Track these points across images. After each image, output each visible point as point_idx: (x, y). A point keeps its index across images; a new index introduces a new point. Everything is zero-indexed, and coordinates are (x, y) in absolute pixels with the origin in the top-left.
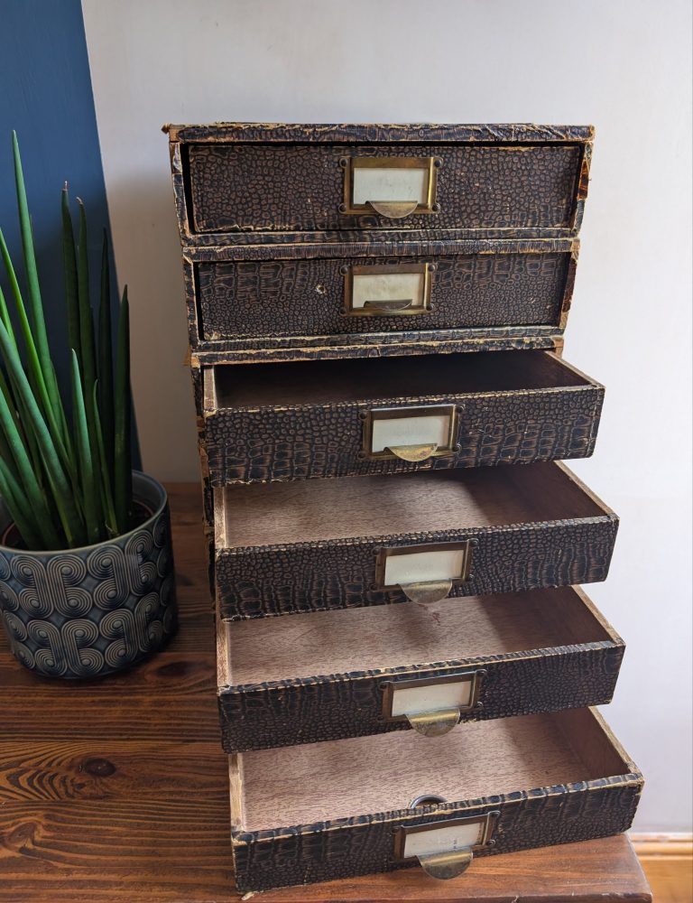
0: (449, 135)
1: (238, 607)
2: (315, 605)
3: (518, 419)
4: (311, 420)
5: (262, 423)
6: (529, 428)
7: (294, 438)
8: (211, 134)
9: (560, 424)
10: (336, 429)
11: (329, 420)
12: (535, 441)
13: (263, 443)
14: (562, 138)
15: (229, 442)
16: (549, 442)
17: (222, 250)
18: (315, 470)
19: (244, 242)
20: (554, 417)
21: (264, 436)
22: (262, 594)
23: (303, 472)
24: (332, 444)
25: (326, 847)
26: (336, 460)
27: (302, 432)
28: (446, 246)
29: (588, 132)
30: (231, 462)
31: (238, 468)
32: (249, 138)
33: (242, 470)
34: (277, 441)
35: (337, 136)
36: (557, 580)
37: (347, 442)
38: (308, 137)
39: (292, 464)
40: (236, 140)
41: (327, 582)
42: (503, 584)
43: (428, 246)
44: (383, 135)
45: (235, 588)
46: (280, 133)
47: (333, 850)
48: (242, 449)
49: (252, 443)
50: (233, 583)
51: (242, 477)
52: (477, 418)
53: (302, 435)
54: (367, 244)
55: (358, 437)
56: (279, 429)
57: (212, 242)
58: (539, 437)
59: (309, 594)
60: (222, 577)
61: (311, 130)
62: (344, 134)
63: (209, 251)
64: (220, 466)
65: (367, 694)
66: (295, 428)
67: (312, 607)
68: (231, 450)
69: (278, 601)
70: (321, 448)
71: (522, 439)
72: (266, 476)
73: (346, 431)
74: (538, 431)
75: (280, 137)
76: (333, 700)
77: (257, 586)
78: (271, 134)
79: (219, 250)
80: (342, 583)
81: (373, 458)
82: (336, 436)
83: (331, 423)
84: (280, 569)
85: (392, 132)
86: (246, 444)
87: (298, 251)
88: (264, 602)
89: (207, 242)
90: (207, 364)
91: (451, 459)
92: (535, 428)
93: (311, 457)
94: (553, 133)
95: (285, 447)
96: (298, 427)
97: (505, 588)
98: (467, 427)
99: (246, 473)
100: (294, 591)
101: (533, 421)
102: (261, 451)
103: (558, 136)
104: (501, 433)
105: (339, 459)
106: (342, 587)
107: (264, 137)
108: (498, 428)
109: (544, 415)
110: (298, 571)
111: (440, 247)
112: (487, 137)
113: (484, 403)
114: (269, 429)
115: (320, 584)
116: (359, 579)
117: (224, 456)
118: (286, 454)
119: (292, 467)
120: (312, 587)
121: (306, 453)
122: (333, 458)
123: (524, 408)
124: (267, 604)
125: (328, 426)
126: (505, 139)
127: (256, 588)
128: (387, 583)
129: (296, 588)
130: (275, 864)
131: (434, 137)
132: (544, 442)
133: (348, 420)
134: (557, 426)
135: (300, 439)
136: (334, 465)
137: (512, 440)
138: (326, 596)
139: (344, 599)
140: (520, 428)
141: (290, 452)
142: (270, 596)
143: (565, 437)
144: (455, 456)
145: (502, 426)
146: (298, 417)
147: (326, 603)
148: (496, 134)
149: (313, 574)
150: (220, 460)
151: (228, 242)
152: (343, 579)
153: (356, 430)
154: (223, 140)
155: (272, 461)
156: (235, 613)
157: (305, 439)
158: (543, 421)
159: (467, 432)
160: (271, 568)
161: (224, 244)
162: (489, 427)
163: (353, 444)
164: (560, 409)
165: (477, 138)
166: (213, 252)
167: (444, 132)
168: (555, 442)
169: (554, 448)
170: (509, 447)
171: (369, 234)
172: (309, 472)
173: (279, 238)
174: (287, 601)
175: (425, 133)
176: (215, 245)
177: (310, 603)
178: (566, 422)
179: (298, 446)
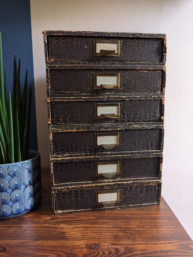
0: (124, 35)
1: (58, 150)
2: (79, 151)
3: (137, 108)
4: (80, 106)
5: (67, 106)
6: (141, 111)
7: (76, 111)
8: (55, 33)
9: (149, 110)
10: (87, 109)
11: (85, 106)
12: (143, 115)
13: (67, 112)
14: (157, 37)
15: (58, 111)
16: (147, 116)
17: (58, 66)
18: (82, 121)
19: (64, 64)
20: (148, 108)
21: (68, 110)
22: (65, 146)
23: (79, 121)
24: (86, 113)
25: (78, 196)
26: (87, 118)
27: (78, 109)
28: (125, 67)
29: (164, 35)
30: (59, 117)
31: (60, 119)
32: (67, 34)
33: (61, 120)
34: (71, 112)
35: (92, 34)
36: (145, 148)
37: (90, 113)
38: (84, 35)
39: (75, 119)
40: (63, 35)
41: (82, 144)
42: (130, 148)
43: (120, 67)
44: (105, 35)
45: (57, 144)
46: (75, 33)
47: (80, 198)
48: (61, 113)
49: (64, 112)
50: (57, 142)
51: (61, 122)
52: (126, 107)
53: (78, 110)
54: (101, 65)
55: (94, 112)
56: (72, 108)
57: (55, 63)
58: (144, 114)
59: (77, 147)
60: (54, 140)
61: (84, 33)
62: (94, 34)
63: (54, 66)
64: (55, 118)
65: (91, 166)
66: (76, 108)
67: (78, 151)
68: (58, 114)
69: (69, 149)
70: (84, 114)
71: (139, 114)
72: (68, 122)
73: (90, 110)
74: (143, 112)
75: (75, 34)
76: (82, 167)
77: (63, 143)
78: (73, 33)
79: (57, 66)
80: (86, 144)
81: (98, 118)
82: (87, 111)
83: (86, 107)
84: (69, 139)
85: (108, 34)
86: (63, 112)
87: (81, 67)
88: (65, 149)
89: (54, 63)
90: (52, 101)
91: (120, 120)
92: (142, 111)
93: (81, 117)
94: (155, 36)
95: (73, 113)
96: (77, 108)
97: (131, 149)
98: (124, 110)
99: (63, 121)
100: (73, 146)
101: (142, 109)
102: (67, 114)
103: (156, 36)
104: (133, 112)
105: (88, 118)
106: (86, 146)
107: (71, 34)
108: (132, 111)
109: (145, 107)
110: (74, 140)
111: (123, 67)
112: (135, 36)
113: (127, 103)
114: (69, 108)
115: (80, 144)
116: (90, 143)
117: (56, 115)
118: (74, 116)
119: (75, 120)
120: (78, 145)
121: (79, 116)
122: (87, 117)
123: (139, 105)
124: (66, 149)
125: (85, 108)
126: (140, 37)
127: (63, 144)
128: (98, 144)
129: (74, 145)
130: (66, 200)
131: (120, 35)
132: (146, 116)
133: (90, 106)
134: (149, 111)
135: (77, 111)
136: (87, 120)
137: (136, 114)
138: (82, 148)
139: (87, 149)
140: (138, 111)
141: (75, 115)
142: (67, 147)
143: (152, 114)
144: (121, 119)
145: (133, 110)
146: (77, 105)
147: (82, 150)
148: (138, 35)
149: (78, 141)
150: (55, 116)
151: (60, 64)
152: (86, 143)
153: (93, 109)
154: (59, 35)
155: (70, 117)
156: (57, 152)
157: (79, 111)
158: (144, 109)
159: (124, 112)
160: (67, 138)
161: (59, 64)
162: (129, 110)
163: (92, 113)
164: (149, 106)
165: (132, 36)
166: (55, 66)
167: (123, 34)
168: (149, 116)
169: (149, 117)
170: (136, 117)
171: (102, 63)
172: (80, 121)
173: (75, 63)
174: (71, 149)
175: (117, 34)
176: (56, 64)
177: (78, 150)
178: (151, 110)
179: (77, 113)
